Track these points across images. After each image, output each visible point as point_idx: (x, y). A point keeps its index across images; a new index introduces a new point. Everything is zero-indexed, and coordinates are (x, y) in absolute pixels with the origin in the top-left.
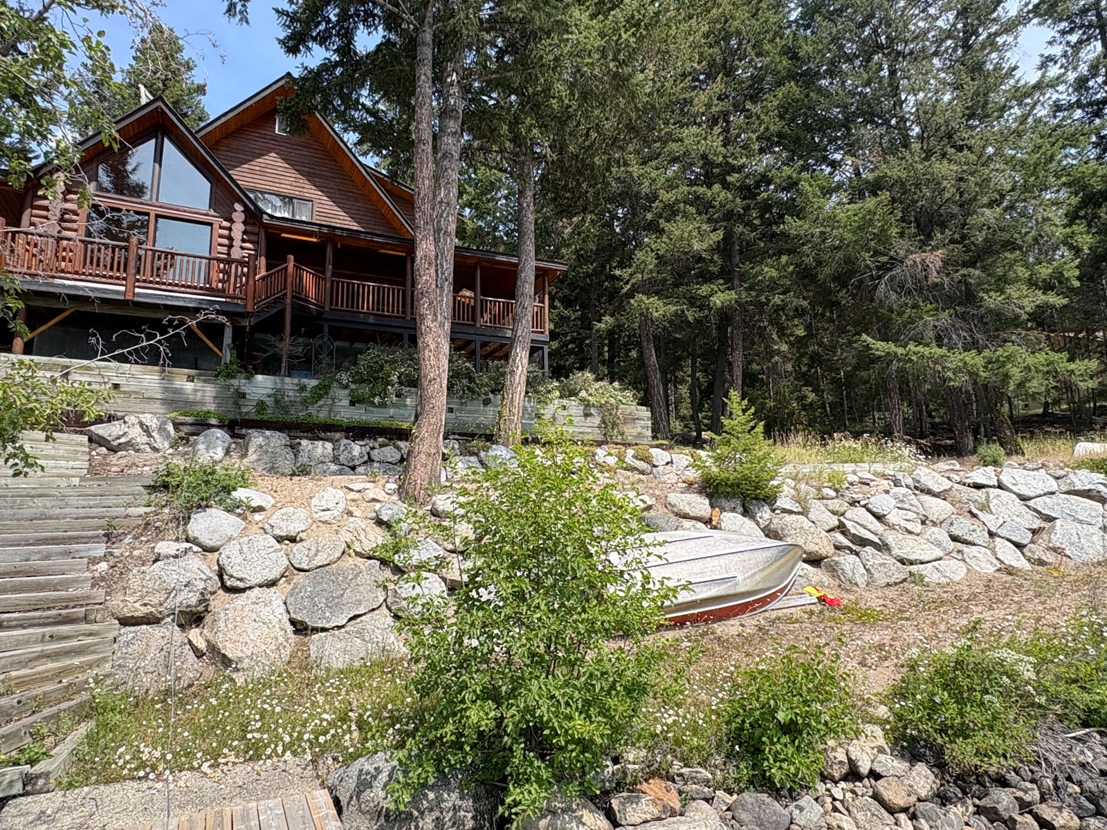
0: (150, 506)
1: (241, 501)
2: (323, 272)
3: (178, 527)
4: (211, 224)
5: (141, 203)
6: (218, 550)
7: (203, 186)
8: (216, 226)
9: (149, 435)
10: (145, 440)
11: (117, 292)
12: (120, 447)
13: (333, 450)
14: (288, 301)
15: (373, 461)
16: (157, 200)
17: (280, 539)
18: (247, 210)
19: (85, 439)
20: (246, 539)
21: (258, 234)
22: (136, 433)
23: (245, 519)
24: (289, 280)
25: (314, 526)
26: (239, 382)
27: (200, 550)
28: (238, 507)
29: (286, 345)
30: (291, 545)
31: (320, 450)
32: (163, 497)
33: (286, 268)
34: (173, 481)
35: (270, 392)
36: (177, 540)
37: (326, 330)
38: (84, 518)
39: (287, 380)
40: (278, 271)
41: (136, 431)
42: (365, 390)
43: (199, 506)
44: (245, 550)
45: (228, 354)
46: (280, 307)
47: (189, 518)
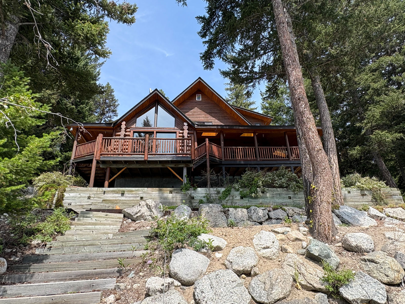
0: (147, 249)
1: (205, 243)
2: (220, 145)
3: (164, 265)
4: (175, 133)
5: (151, 129)
6: (193, 284)
7: (172, 119)
8: (178, 133)
9: (151, 211)
10: (149, 213)
11: (141, 157)
12: (138, 218)
13: (248, 213)
14: (208, 157)
15: (271, 219)
16: (156, 126)
17: (239, 273)
18: (189, 125)
19: (122, 216)
20: (213, 274)
21: (193, 134)
22: (144, 210)
23: (209, 256)
24: (207, 148)
25: (261, 262)
26: (191, 192)
27: (179, 284)
28: (203, 247)
29: (208, 175)
30: (247, 278)
31: (240, 213)
32: (155, 243)
33: (205, 144)
34: (160, 232)
35: (204, 195)
36: (163, 275)
37: (224, 169)
38: (109, 259)
39: (211, 189)
40: (203, 145)
41: (144, 209)
42: (247, 191)
43: (177, 248)
44: (215, 284)
45: (186, 180)
46: (204, 160)
47: (171, 257)
